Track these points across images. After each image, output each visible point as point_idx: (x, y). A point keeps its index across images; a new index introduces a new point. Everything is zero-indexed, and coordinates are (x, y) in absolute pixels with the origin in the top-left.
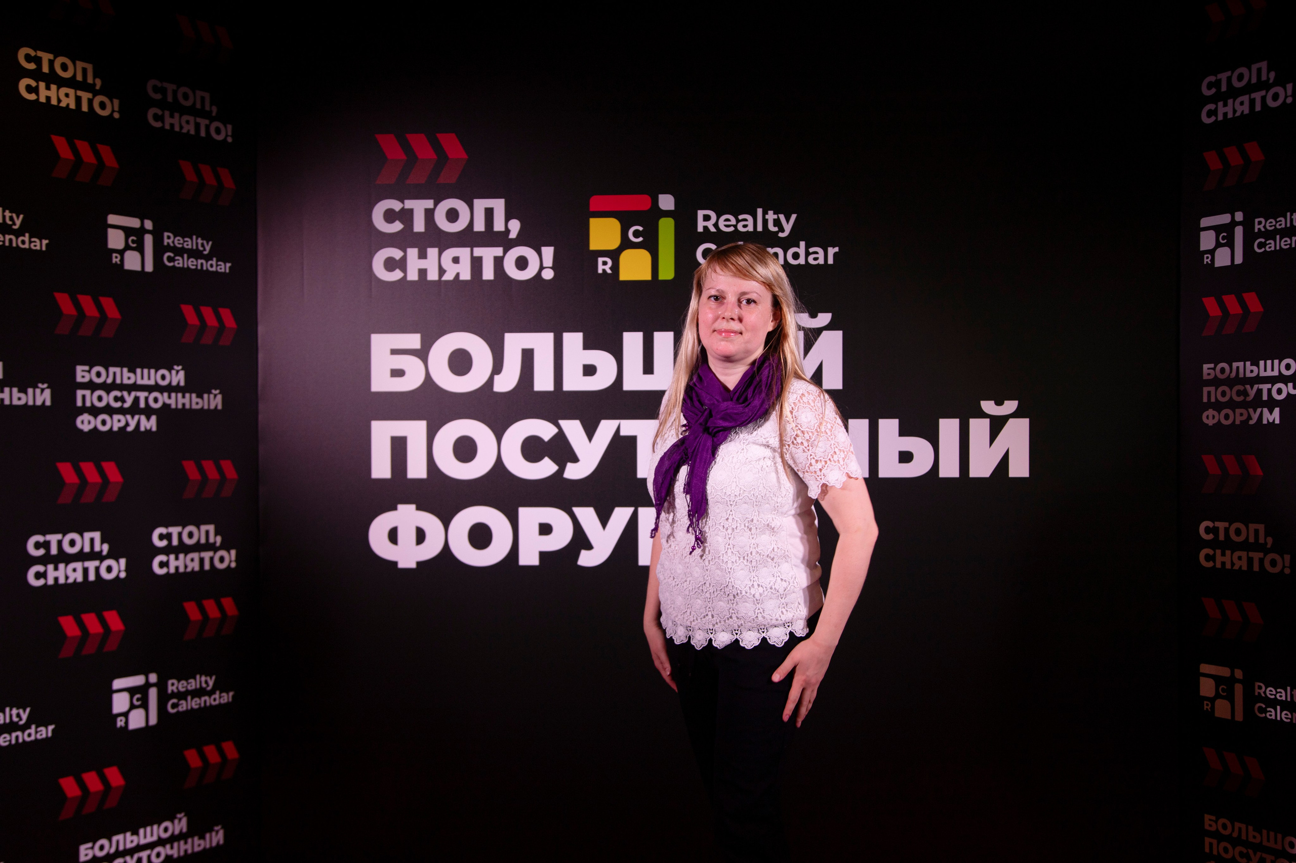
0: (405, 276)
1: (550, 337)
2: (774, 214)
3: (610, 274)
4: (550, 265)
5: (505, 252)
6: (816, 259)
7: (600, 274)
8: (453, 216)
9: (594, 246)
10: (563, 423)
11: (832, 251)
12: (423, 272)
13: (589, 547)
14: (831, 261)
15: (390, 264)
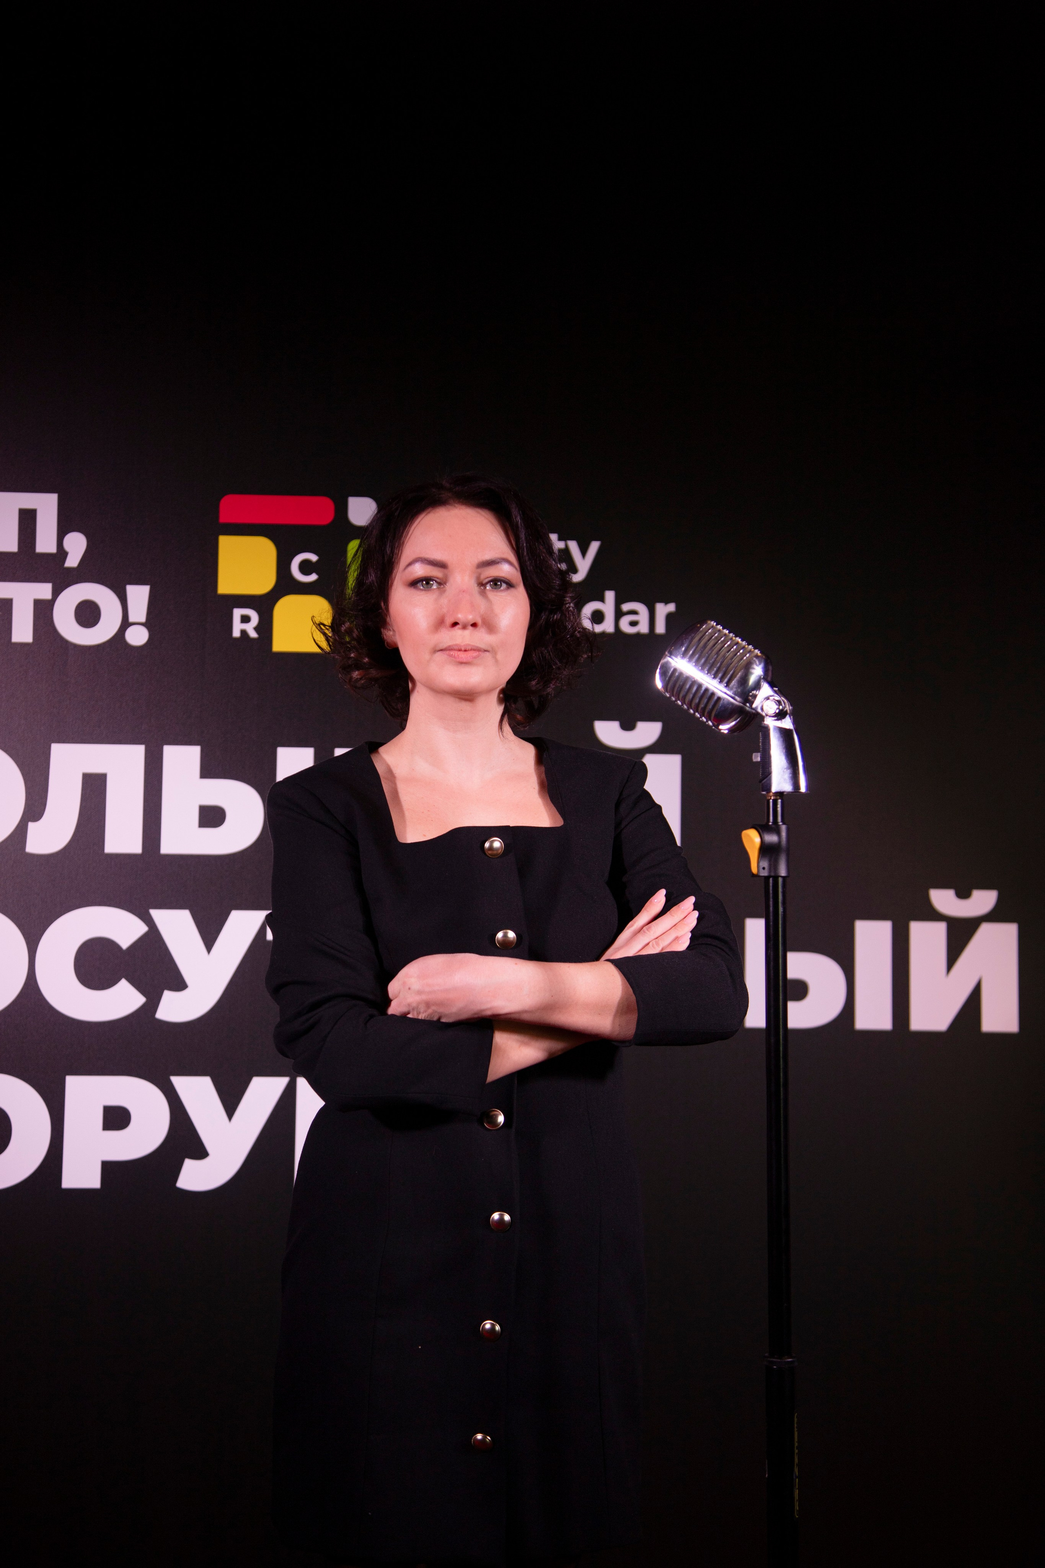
1: (136, 753)
2: (560, 539)
3: (254, 639)
4: (143, 619)
5: (56, 593)
6: (634, 624)
7: (236, 639)
9: (226, 585)
10: (159, 916)
11: (663, 610)
13: (200, 1152)
14: (660, 628)
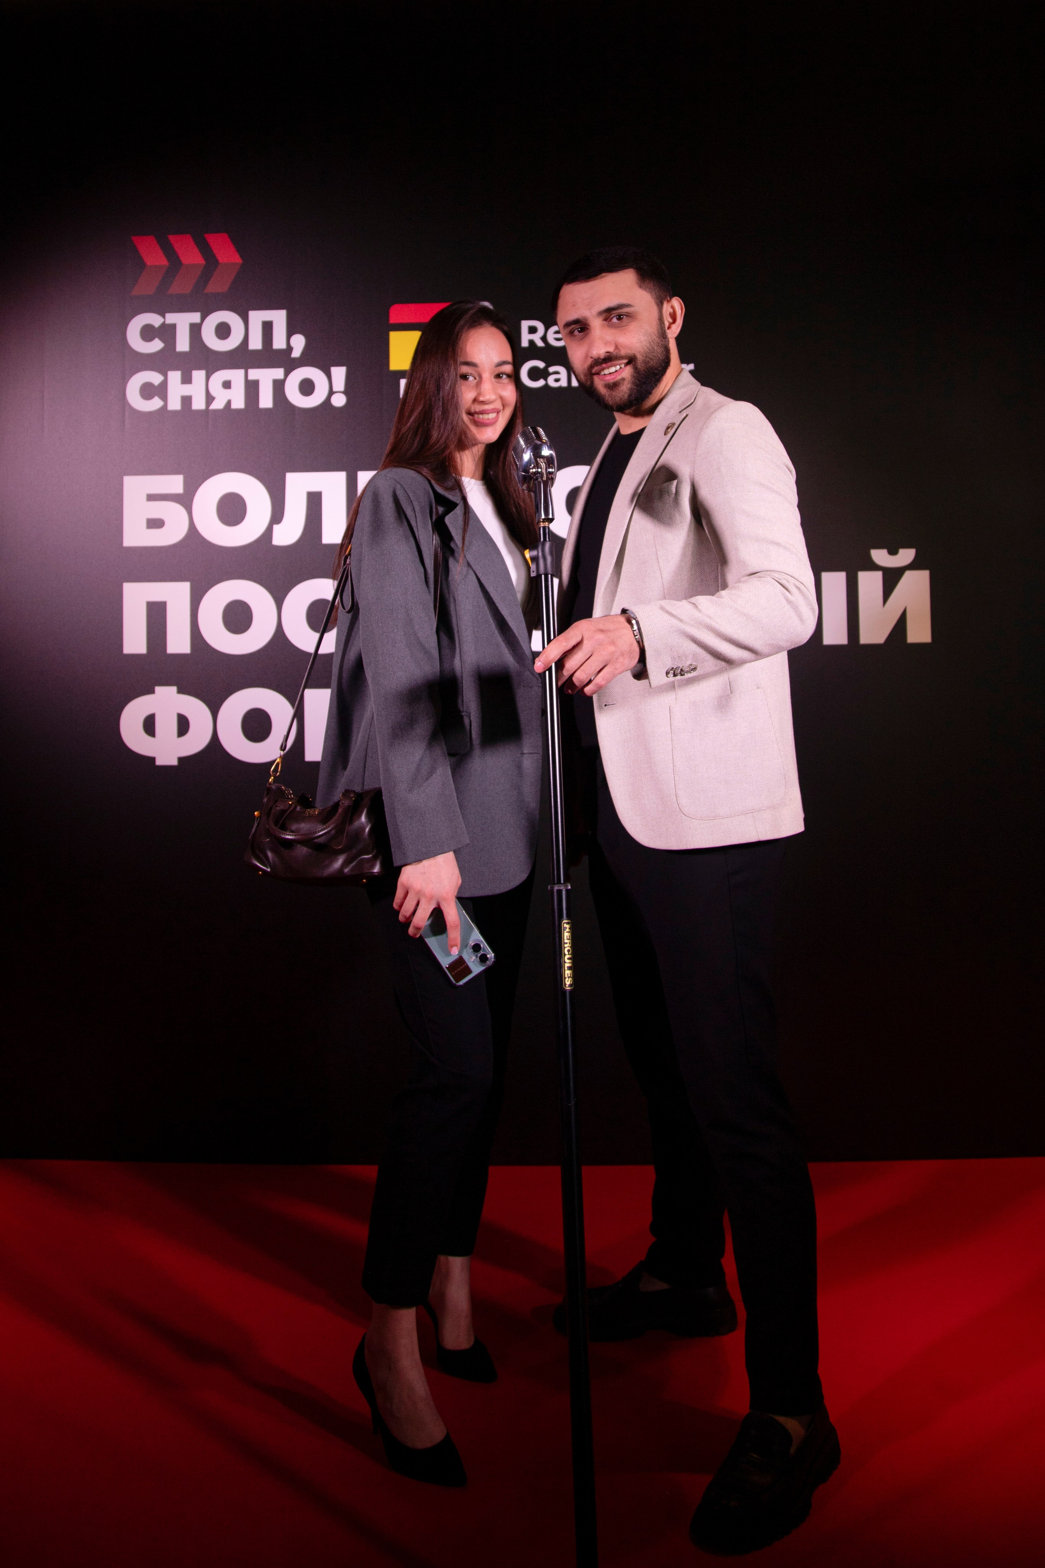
0: (166, 405)
1: (341, 477)
4: (342, 389)
5: (287, 374)
8: (223, 331)
9: (394, 365)
12: (187, 401)
15: (148, 391)
